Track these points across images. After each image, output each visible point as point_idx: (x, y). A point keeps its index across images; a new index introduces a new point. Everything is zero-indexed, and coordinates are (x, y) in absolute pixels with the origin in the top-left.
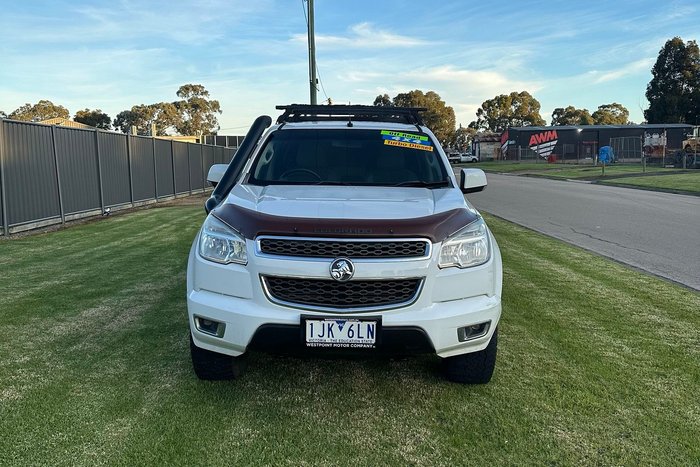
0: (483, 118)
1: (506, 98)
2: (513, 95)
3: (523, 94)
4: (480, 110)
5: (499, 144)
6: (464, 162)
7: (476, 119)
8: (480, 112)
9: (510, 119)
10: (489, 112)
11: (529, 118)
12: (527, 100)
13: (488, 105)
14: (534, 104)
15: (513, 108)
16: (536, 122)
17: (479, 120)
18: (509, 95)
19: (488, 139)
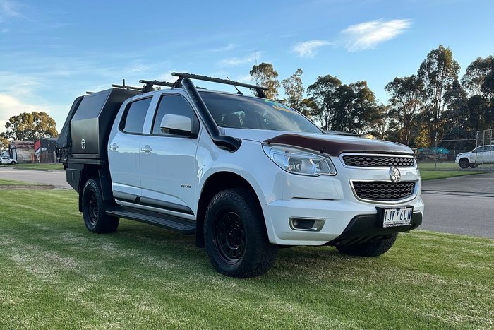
0: (11, 130)
1: (29, 116)
2: (34, 113)
3: (42, 114)
4: (7, 123)
5: (33, 150)
6: (4, 164)
7: (5, 130)
8: (8, 125)
9: (34, 132)
10: (16, 125)
11: (48, 132)
12: (46, 118)
13: (15, 120)
14: (51, 122)
15: (35, 124)
16: (54, 134)
17: (8, 131)
18: (31, 113)
19: (23, 146)
